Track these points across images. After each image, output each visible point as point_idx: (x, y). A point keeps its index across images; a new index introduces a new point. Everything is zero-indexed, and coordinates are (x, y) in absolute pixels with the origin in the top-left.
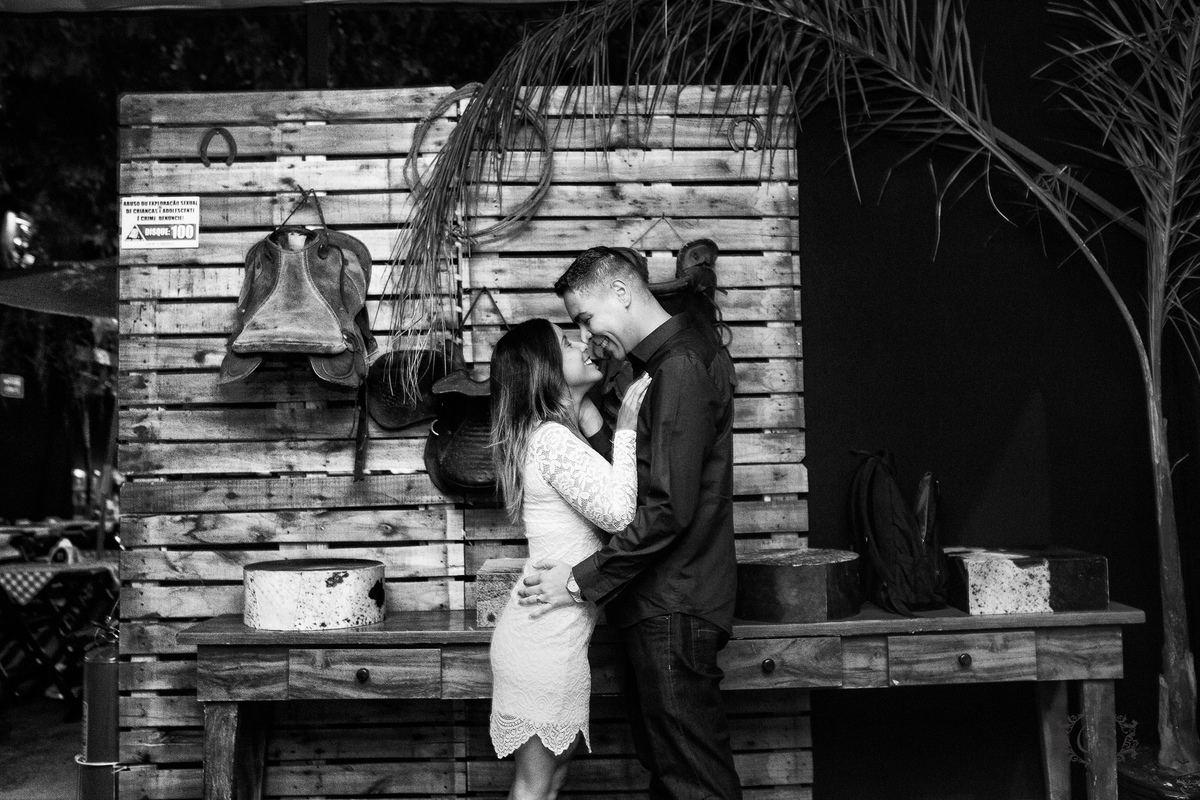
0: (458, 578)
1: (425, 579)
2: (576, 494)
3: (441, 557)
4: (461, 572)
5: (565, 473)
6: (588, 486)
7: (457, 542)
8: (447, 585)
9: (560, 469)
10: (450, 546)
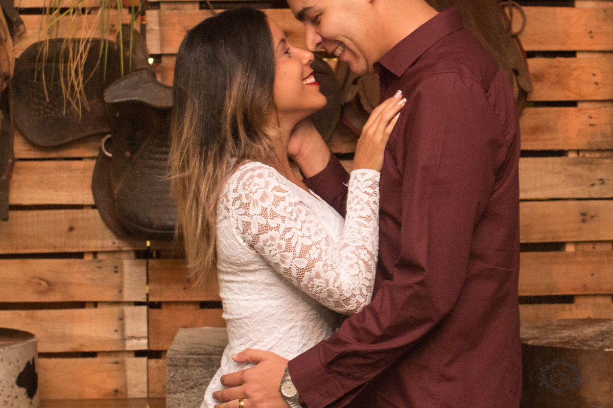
0: (139, 354)
1: (93, 354)
2: (288, 261)
3: (115, 325)
4: (143, 345)
5: (272, 233)
6: (305, 250)
7: (138, 304)
8: (123, 363)
9: (265, 228)
10: (129, 310)
